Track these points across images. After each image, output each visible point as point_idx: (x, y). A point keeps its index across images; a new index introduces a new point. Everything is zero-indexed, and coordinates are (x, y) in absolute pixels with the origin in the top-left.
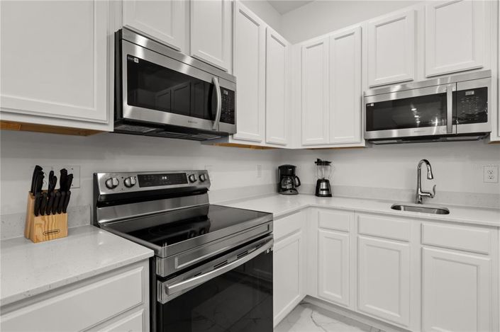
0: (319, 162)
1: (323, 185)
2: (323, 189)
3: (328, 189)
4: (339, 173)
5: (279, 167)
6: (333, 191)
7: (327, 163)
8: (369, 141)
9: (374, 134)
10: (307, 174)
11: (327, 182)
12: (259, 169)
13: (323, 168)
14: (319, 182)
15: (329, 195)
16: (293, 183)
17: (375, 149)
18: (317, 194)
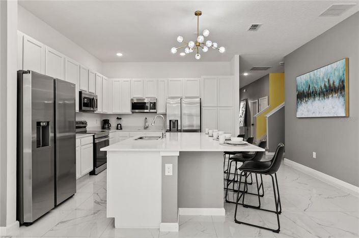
0: (118, 118)
1: (119, 126)
2: (119, 127)
3: (121, 127)
4: (124, 122)
5: (103, 120)
6: (122, 128)
7: (120, 119)
8: (133, 112)
9: (134, 111)
10: (113, 122)
11: (120, 125)
12: (97, 121)
13: (119, 120)
14: (118, 125)
15: (121, 129)
16: (108, 125)
17: (135, 114)
18: (117, 129)
